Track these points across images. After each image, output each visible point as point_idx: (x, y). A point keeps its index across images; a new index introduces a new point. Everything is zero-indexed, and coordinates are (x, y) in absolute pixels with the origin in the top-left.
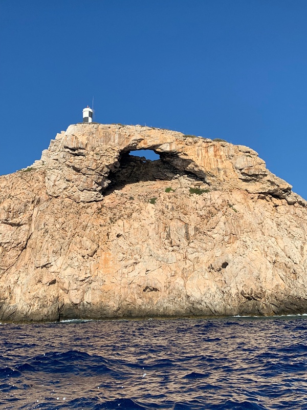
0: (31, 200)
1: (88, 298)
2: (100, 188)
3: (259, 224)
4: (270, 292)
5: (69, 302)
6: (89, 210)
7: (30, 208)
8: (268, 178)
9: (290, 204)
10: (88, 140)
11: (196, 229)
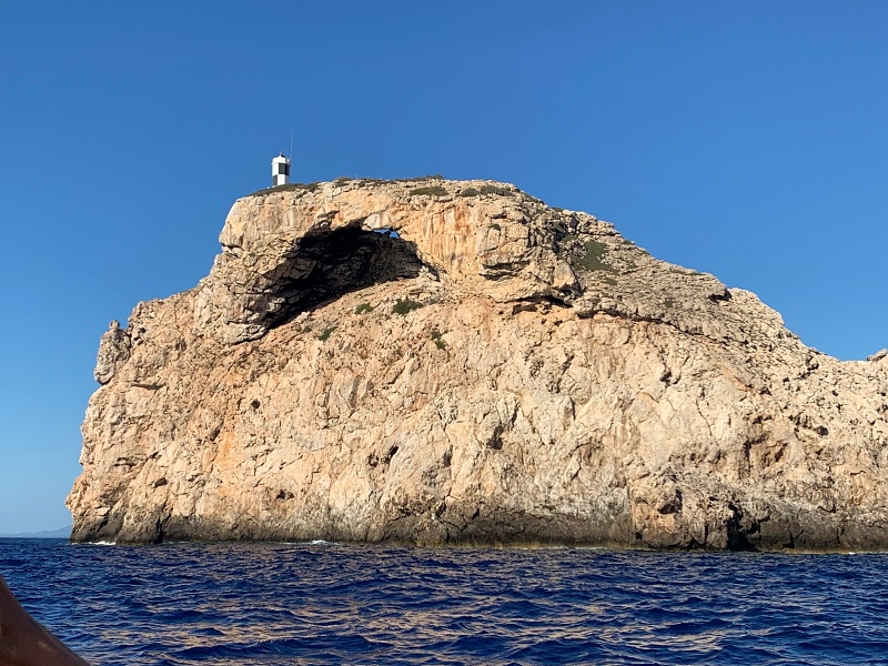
0: (174, 344)
1: (200, 510)
2: (255, 316)
3: (495, 366)
4: (450, 500)
5: (178, 514)
6: (228, 360)
7: (173, 358)
8: (531, 267)
9: (582, 316)
10: (245, 230)
11: (371, 386)
